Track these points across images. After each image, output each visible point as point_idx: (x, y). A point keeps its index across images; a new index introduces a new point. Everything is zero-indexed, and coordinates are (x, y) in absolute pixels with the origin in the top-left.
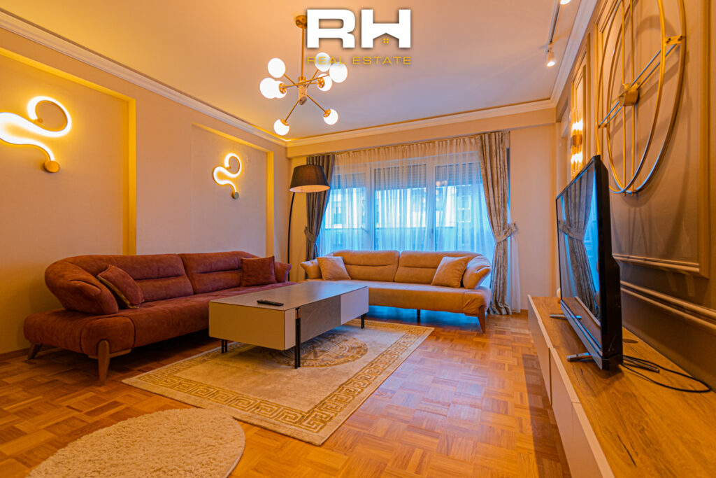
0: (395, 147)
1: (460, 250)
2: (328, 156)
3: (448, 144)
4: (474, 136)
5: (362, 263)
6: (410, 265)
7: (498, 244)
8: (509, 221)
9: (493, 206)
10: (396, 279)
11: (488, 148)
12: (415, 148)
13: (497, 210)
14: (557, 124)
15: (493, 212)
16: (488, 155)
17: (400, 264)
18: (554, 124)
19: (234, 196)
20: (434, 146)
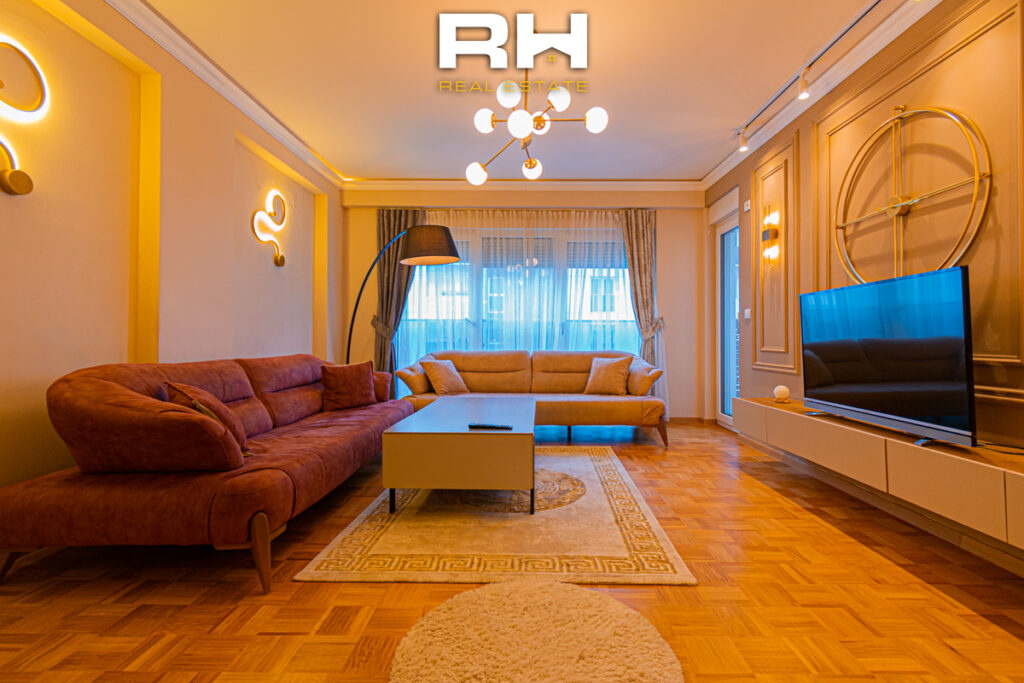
0: (517, 211)
1: (617, 349)
2: (407, 211)
3: (587, 216)
4: (618, 210)
5: (482, 367)
6: (551, 369)
7: (646, 341)
8: (656, 315)
9: (640, 297)
10: (534, 388)
11: (634, 227)
12: (545, 216)
13: (642, 301)
14: (706, 209)
15: (640, 305)
16: (634, 235)
17: (535, 368)
18: (701, 209)
19: (279, 262)
20: (569, 215)
